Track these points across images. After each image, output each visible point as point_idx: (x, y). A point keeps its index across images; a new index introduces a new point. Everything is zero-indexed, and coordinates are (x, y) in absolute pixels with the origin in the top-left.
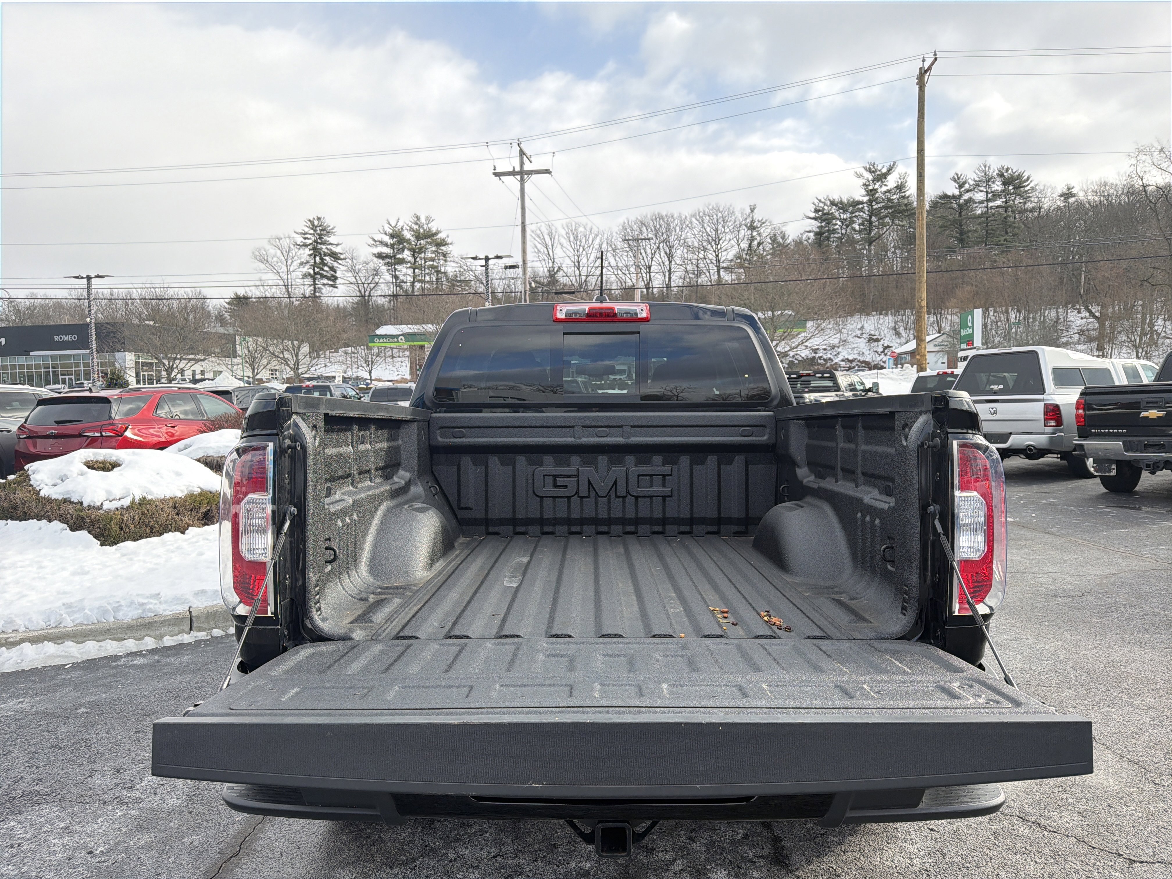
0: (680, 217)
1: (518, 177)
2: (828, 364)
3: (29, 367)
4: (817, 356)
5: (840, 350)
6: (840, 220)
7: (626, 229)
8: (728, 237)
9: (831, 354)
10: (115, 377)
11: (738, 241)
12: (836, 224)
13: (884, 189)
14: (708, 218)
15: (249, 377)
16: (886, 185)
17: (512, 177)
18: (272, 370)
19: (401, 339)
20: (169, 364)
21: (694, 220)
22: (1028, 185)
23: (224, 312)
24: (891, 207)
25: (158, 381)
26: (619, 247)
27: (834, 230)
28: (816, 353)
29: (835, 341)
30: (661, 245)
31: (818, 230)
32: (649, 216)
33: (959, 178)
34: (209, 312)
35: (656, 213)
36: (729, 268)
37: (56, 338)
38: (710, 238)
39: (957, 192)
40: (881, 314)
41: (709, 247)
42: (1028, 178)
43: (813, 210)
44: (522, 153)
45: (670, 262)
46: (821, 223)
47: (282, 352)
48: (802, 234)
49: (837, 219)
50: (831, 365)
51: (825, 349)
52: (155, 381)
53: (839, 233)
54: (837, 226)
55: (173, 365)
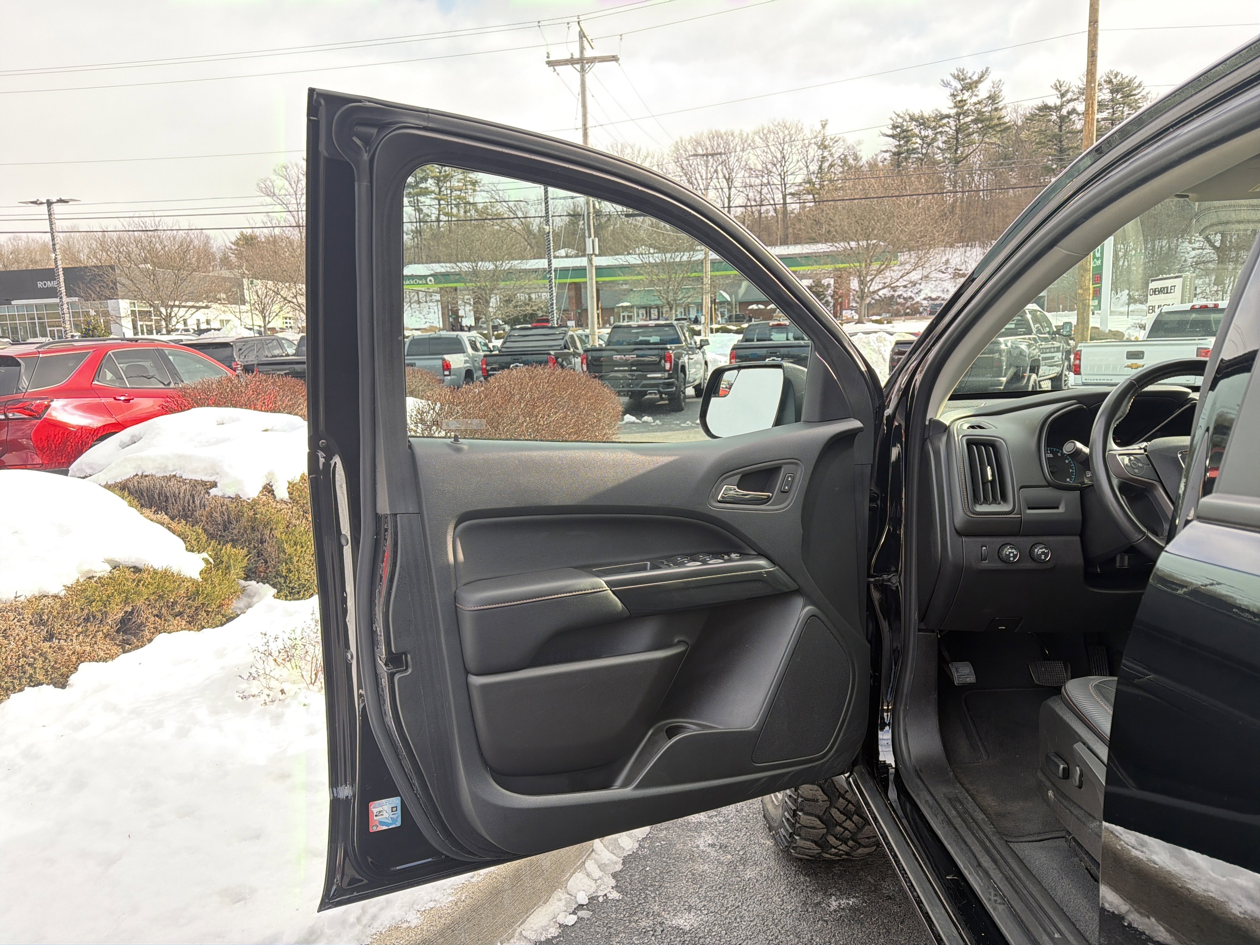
0: (741, 134)
1: (578, 66)
2: (909, 304)
3: (13, 318)
4: (896, 294)
5: (922, 287)
6: (922, 138)
7: (678, 150)
8: (795, 157)
9: (912, 292)
10: (91, 327)
11: (806, 162)
12: (917, 143)
13: (975, 99)
14: (772, 135)
15: (260, 327)
16: (976, 95)
17: (570, 66)
18: (286, 318)
19: (430, 281)
20: (167, 313)
21: (757, 138)
22: (1139, 93)
23: (230, 254)
24: (982, 121)
25: (159, 332)
26: (671, 171)
27: (914, 149)
28: (895, 291)
29: (915, 276)
30: (719, 168)
31: (896, 150)
32: (705, 134)
33: (1060, 86)
34: (213, 254)
35: (713, 131)
36: (797, 194)
37: (40, 284)
38: (775, 160)
39: (1058, 102)
40: (967, 246)
41: (774, 170)
42: (1139, 85)
43: (890, 126)
44: (582, 35)
45: (730, 188)
46: (899, 141)
47: (295, 297)
48: (876, 155)
49: (917, 136)
50: (912, 304)
51: (905, 286)
52: (154, 332)
53: (919, 153)
54: (917, 145)
55: (170, 314)
